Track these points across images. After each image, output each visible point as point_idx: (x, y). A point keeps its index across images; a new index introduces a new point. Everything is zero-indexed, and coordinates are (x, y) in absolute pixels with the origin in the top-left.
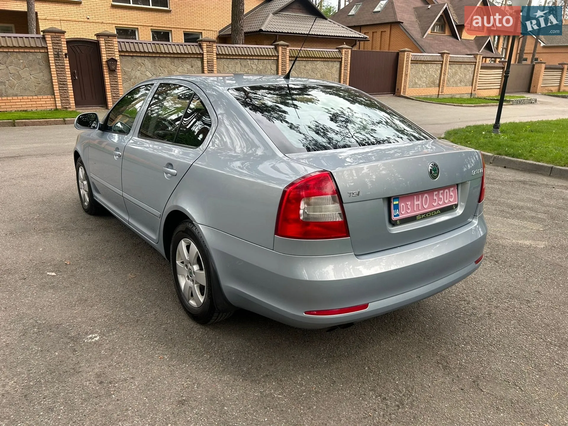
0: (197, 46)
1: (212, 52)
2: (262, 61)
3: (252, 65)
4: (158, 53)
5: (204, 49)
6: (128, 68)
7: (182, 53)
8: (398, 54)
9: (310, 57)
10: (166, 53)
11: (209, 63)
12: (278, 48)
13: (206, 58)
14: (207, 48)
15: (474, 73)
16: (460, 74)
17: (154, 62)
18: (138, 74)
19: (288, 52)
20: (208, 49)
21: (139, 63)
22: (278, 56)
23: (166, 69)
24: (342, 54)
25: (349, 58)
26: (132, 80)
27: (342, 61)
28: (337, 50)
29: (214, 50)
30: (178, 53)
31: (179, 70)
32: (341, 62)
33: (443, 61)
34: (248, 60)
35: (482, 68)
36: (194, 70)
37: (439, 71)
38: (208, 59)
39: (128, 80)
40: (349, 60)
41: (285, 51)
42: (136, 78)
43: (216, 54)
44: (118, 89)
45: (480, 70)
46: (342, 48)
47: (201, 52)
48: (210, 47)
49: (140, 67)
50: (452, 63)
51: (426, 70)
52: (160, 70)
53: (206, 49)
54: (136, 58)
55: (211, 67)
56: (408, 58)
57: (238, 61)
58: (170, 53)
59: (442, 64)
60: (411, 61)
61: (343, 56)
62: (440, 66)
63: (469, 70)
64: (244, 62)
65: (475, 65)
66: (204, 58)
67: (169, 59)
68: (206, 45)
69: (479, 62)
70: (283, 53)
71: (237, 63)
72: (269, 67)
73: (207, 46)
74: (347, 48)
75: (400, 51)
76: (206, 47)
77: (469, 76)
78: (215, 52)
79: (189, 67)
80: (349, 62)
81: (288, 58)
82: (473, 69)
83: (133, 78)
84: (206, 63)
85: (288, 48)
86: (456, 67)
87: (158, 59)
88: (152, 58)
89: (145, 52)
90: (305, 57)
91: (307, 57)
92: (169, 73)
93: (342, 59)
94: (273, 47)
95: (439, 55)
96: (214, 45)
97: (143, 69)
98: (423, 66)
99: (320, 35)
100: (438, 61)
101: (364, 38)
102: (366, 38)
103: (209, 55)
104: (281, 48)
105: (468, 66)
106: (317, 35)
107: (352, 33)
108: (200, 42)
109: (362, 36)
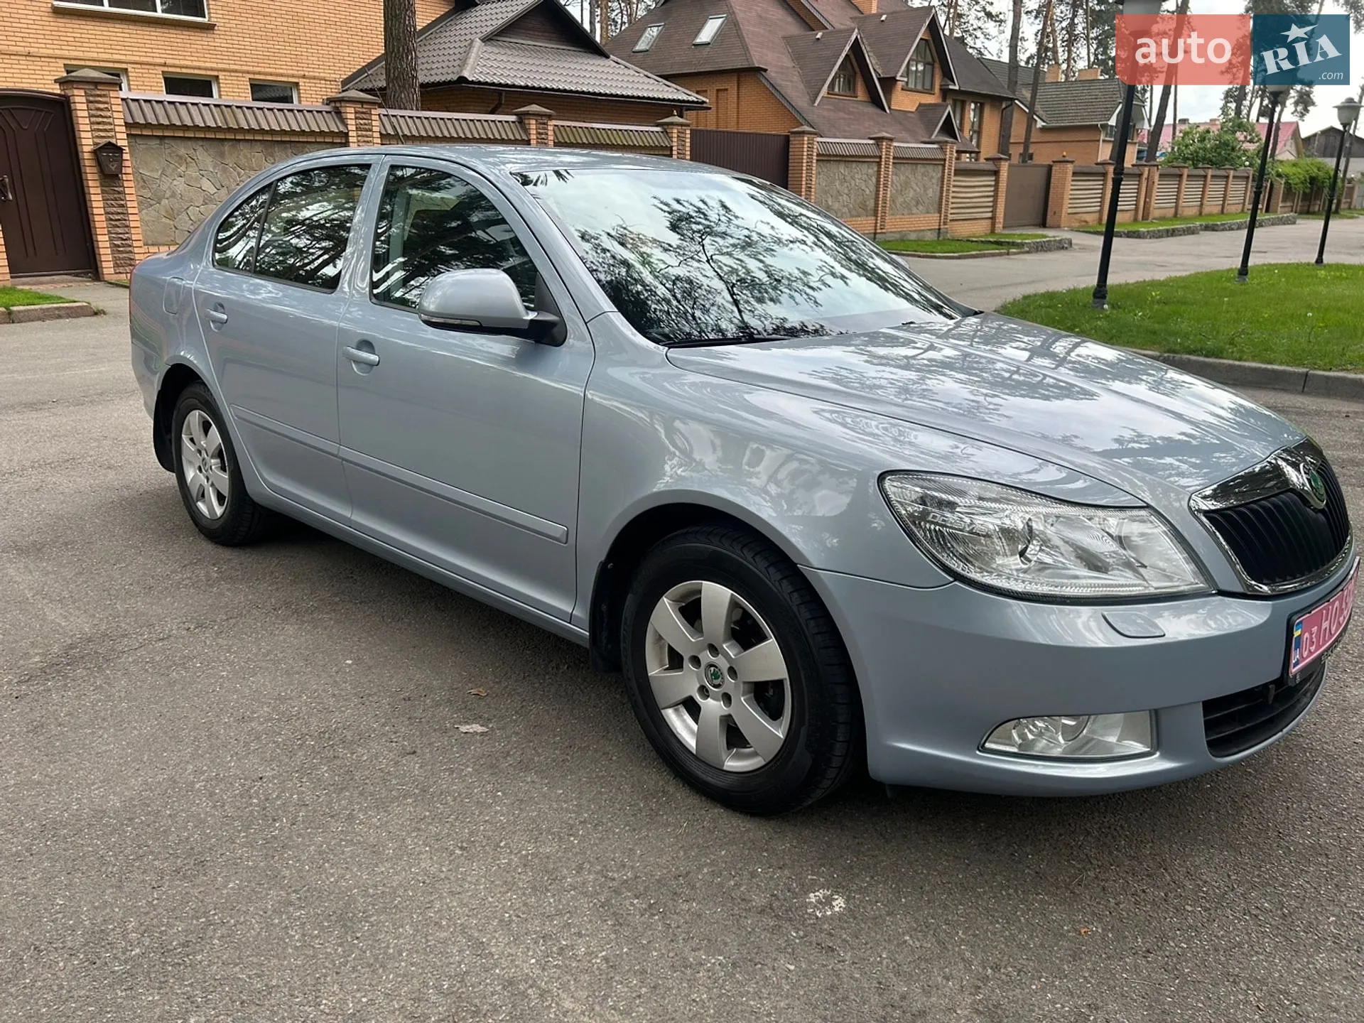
0: (330, 112)
1: (371, 130)
4: (230, 130)
5: (349, 122)
6: (152, 171)
7: (293, 132)
8: (787, 140)
10: (251, 131)
12: (527, 122)
14: (356, 118)
15: (943, 182)
16: (914, 186)
17: (222, 155)
18: (179, 184)
19: (550, 133)
20: (358, 121)
21: (181, 157)
22: (530, 140)
23: (252, 173)
24: (671, 138)
25: (688, 149)
26: (163, 203)
27: (672, 154)
28: (658, 129)
29: (374, 123)
30: (283, 132)
33: (880, 157)
35: (958, 172)
37: (874, 180)
39: (152, 202)
40: (688, 153)
41: (544, 129)
42: (173, 195)
43: (381, 134)
44: (127, 226)
45: (953, 178)
46: (671, 124)
47: (342, 129)
48: (364, 116)
49: (183, 168)
50: (900, 160)
51: (848, 178)
52: (239, 174)
53: (353, 122)
54: (172, 142)
56: (810, 148)
58: (262, 131)
59: (879, 164)
60: (818, 155)
61: (675, 144)
62: (876, 169)
63: (932, 177)
65: (944, 166)
67: (259, 147)
68: (352, 110)
69: (951, 159)
70: (540, 134)
73: (356, 113)
74: (682, 125)
75: (793, 133)
76: (353, 116)
77: (932, 192)
78: (378, 129)
82: (940, 175)
83: (167, 196)
85: (550, 123)
86: (906, 171)
87: (233, 145)
88: (216, 143)
89: (196, 128)
90: (589, 145)
91: (595, 145)
93: (671, 150)
94: (513, 118)
95: (871, 142)
96: (373, 112)
97: (193, 172)
98: (842, 168)
99: (600, 94)
100: (871, 157)
101: (697, 103)
102: (703, 102)
103: (363, 136)
104: (534, 122)
105: (930, 169)
106: (594, 94)
107: (670, 89)
108: (338, 105)
109: (693, 97)
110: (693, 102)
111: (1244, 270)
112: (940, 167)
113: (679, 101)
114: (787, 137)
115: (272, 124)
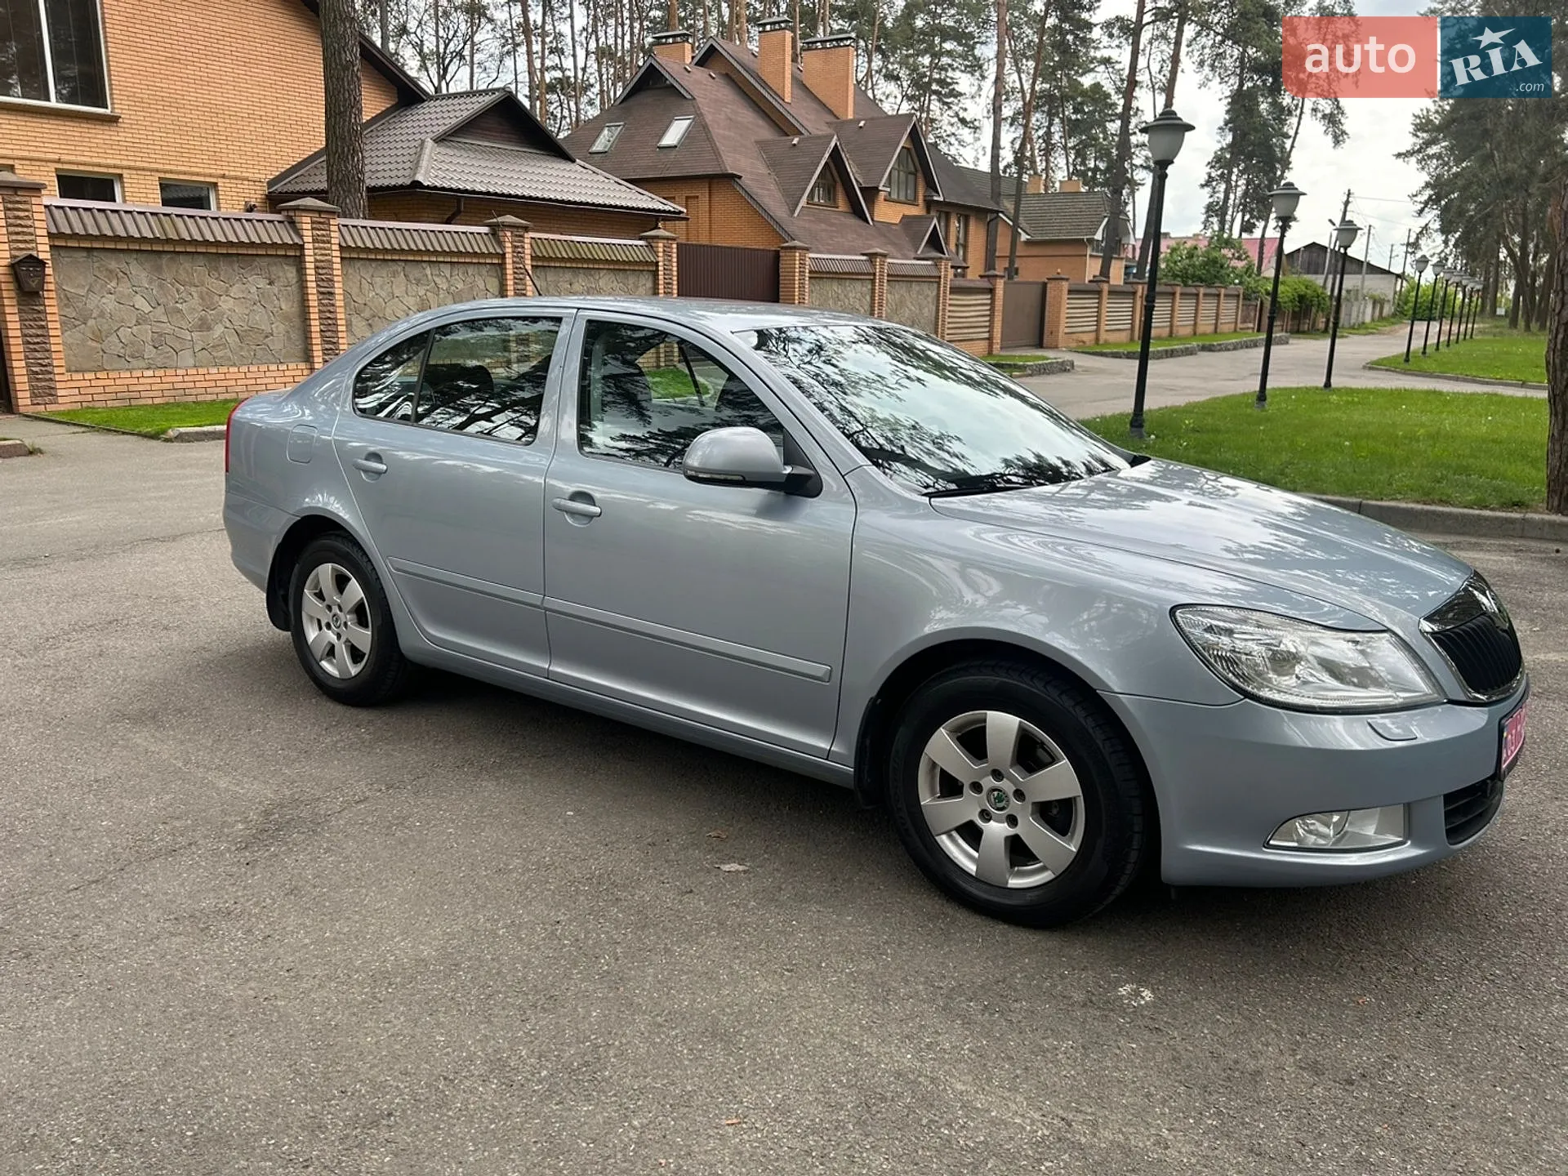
1: (329, 242)
2: (462, 268)
3: (436, 279)
4: (169, 241)
5: (304, 233)
6: (77, 287)
7: (241, 244)
8: (776, 256)
9: (583, 260)
10: (194, 242)
11: (320, 271)
12: (501, 234)
13: (312, 259)
14: (313, 229)
15: (938, 300)
16: (909, 304)
17: (159, 269)
18: (109, 303)
19: (527, 246)
20: (315, 232)
21: (111, 272)
22: (504, 254)
23: (193, 289)
24: (656, 253)
25: (675, 265)
26: (89, 323)
27: (657, 270)
28: (642, 243)
29: (333, 234)
30: (230, 244)
31: (234, 291)
32: (655, 274)
33: (874, 274)
34: (424, 265)
35: (955, 290)
36: (276, 292)
37: (868, 298)
38: (316, 261)
39: (77, 323)
40: (675, 269)
41: (520, 242)
42: (102, 315)
43: (340, 247)
44: (48, 350)
45: (948, 296)
46: (657, 237)
47: (297, 240)
48: (322, 226)
49: (114, 284)
50: (895, 278)
51: (841, 296)
52: (178, 291)
53: (310, 233)
54: (102, 255)
55: (325, 284)
56: (802, 265)
57: (399, 268)
58: (206, 243)
59: (873, 281)
60: (810, 272)
61: (660, 259)
62: (870, 287)
63: (928, 296)
64: (415, 272)
65: (939, 283)
66: (308, 259)
67: (201, 260)
68: (308, 220)
69: (946, 276)
70: (515, 247)
71: (395, 274)
72: (482, 286)
73: (312, 223)
74: (668, 239)
75: (783, 248)
76: (309, 226)
77: (928, 311)
78: (336, 241)
79: (263, 284)
80: (675, 273)
81: (528, 262)
82: (935, 293)
83: (94, 315)
84: (313, 272)
85: (526, 235)
86: (901, 289)
87: (171, 258)
88: (153, 256)
89: (130, 239)
90: (570, 260)
91: (575, 260)
92: (203, 299)
93: (657, 266)
94: (485, 230)
95: (864, 258)
96: (332, 222)
97: (124, 288)
98: (835, 286)
99: (569, 202)
100: (865, 274)
101: (674, 212)
102: (680, 212)
103: (321, 249)
104: (509, 234)
105: (925, 287)
106: (562, 201)
107: (644, 198)
108: (291, 214)
109: (669, 206)
110: (669, 212)
111: (1262, 395)
112: (935, 285)
113: (654, 210)
114: (777, 253)
115: (217, 234)
